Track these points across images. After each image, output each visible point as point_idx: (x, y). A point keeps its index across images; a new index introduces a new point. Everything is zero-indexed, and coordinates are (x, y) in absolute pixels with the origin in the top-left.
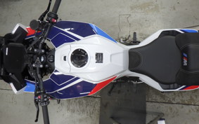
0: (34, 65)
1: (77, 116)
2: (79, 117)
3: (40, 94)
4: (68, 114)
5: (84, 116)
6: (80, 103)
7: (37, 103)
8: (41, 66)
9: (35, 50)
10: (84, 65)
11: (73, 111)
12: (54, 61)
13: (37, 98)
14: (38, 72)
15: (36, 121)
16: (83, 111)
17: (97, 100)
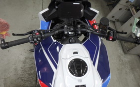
0: (66, 26)
1: (20, 66)
2: (19, 68)
3: (41, 34)
4: (22, 58)
5: (20, 72)
6: (31, 68)
7: (31, 33)
8: (66, 33)
9: (79, 26)
10: (72, 74)
11: (24, 62)
12: (70, 43)
13: (36, 32)
14: (60, 30)
15: (14, 35)
16: (24, 71)
17: (34, 83)
